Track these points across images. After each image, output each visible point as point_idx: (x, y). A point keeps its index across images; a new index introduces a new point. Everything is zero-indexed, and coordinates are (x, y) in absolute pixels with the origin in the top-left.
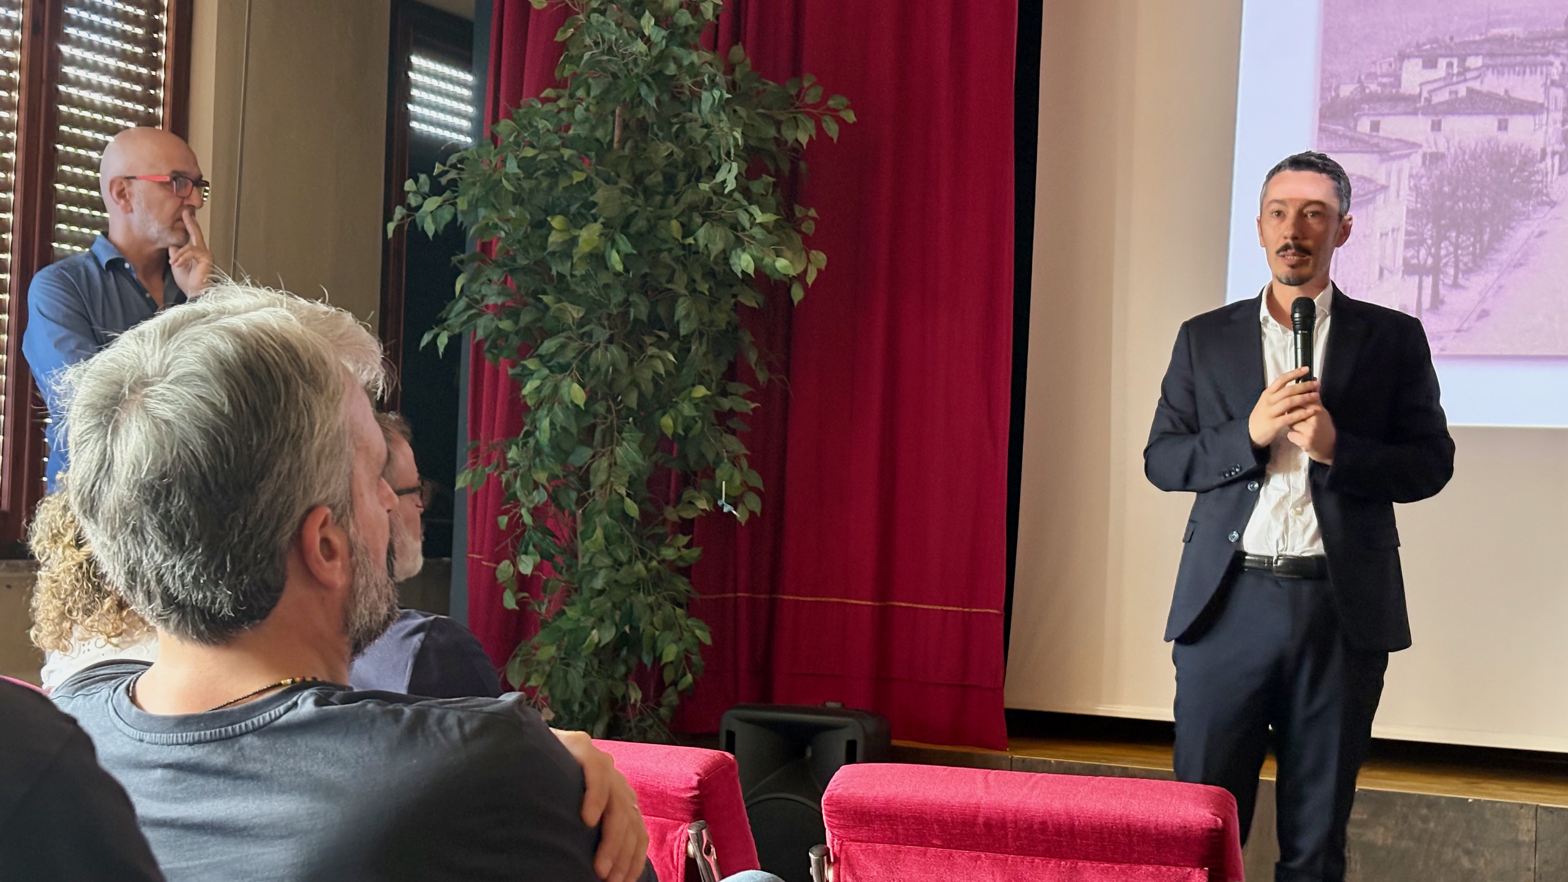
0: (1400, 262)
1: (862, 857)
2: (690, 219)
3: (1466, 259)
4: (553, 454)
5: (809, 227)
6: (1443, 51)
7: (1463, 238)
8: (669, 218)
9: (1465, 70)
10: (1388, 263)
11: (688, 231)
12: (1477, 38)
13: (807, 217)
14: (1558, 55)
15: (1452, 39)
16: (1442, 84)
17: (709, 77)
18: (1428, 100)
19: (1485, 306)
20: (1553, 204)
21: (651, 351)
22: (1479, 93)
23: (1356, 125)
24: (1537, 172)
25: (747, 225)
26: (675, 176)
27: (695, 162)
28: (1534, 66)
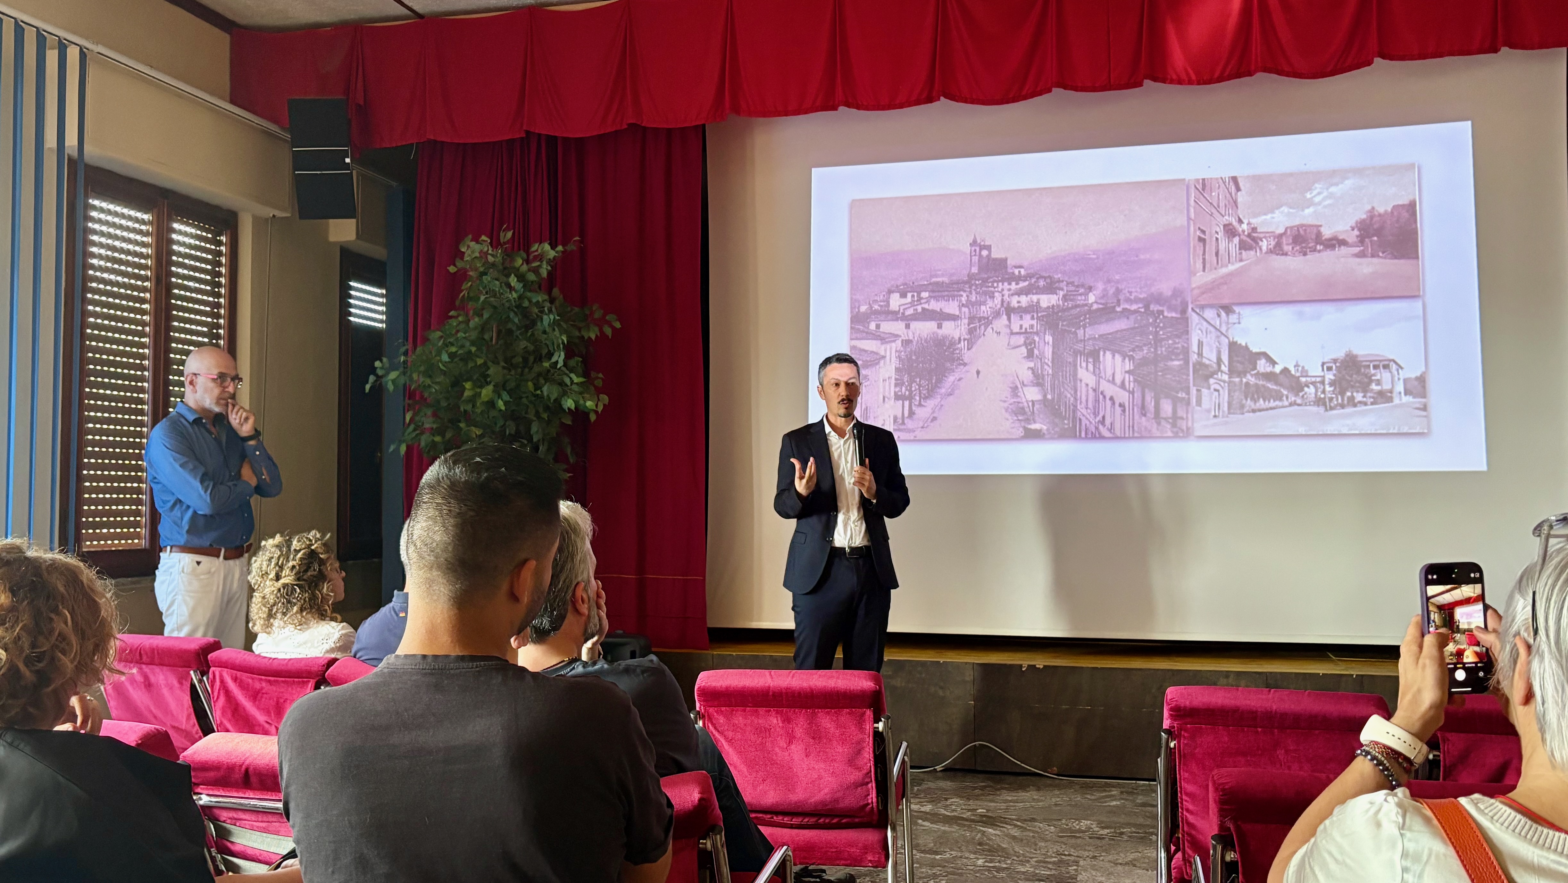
0: (893, 394)
1: (715, 714)
2: (538, 381)
3: (924, 392)
5: (599, 383)
6: (909, 289)
7: (922, 382)
8: (527, 381)
9: (920, 298)
10: (887, 394)
11: (537, 387)
12: (926, 283)
13: (598, 378)
14: (965, 291)
15: (913, 283)
16: (909, 305)
17: (546, 308)
18: (903, 314)
19: (935, 415)
20: (965, 364)
22: (927, 310)
23: (868, 326)
24: (957, 349)
25: (569, 384)
26: (529, 359)
27: (540, 352)
28: (953, 297)
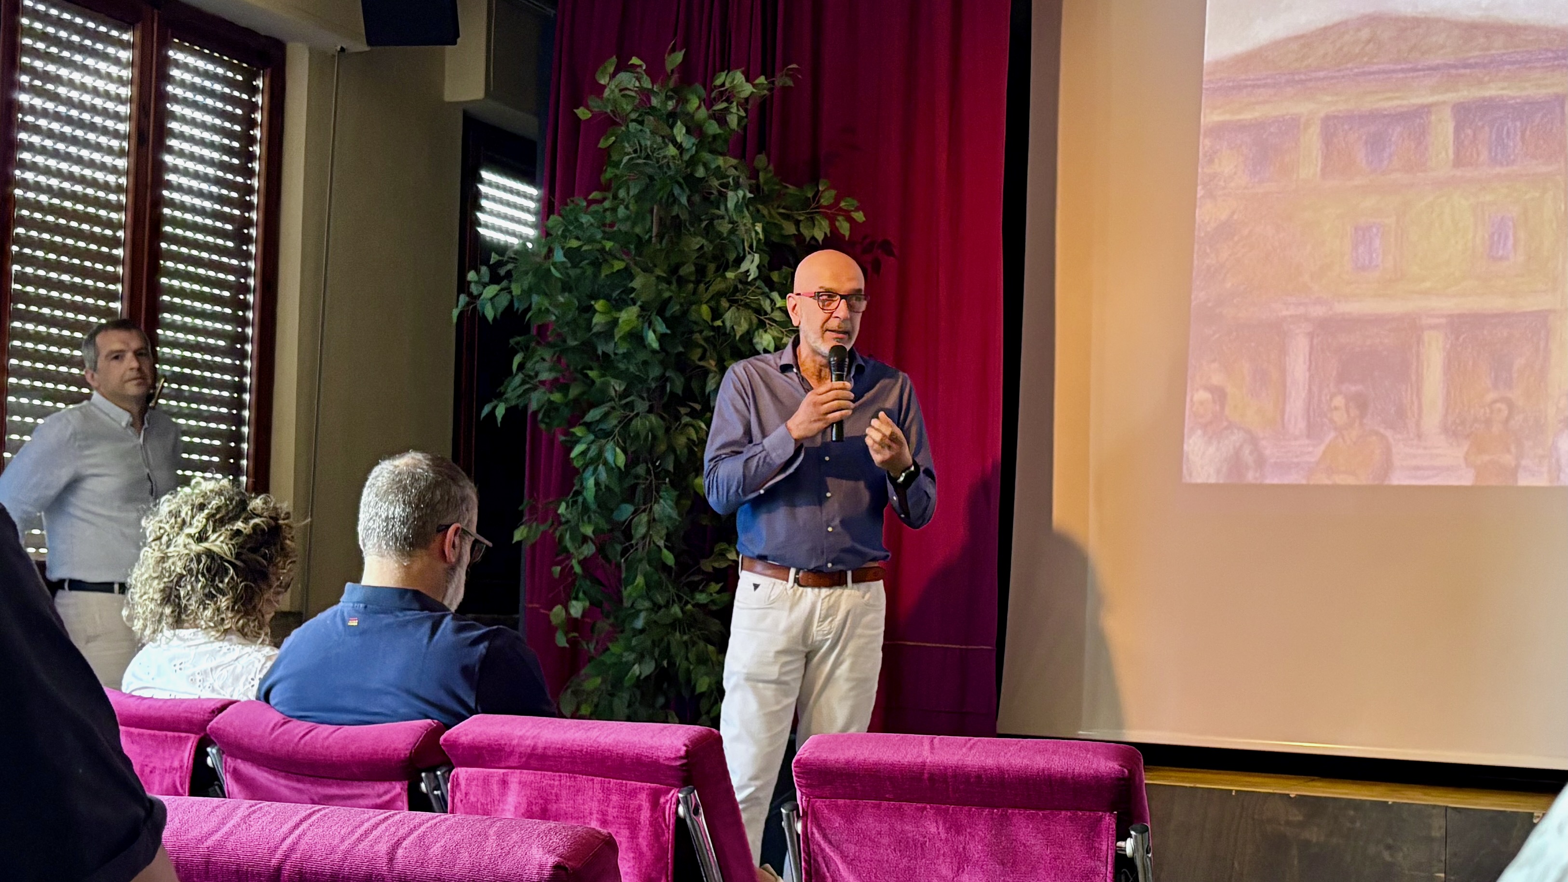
1: (826, 811)
2: (718, 303)
4: (599, 510)
8: (699, 303)
17: (733, 179)
21: (686, 419)
25: (768, 307)
26: (706, 267)
27: (723, 256)
